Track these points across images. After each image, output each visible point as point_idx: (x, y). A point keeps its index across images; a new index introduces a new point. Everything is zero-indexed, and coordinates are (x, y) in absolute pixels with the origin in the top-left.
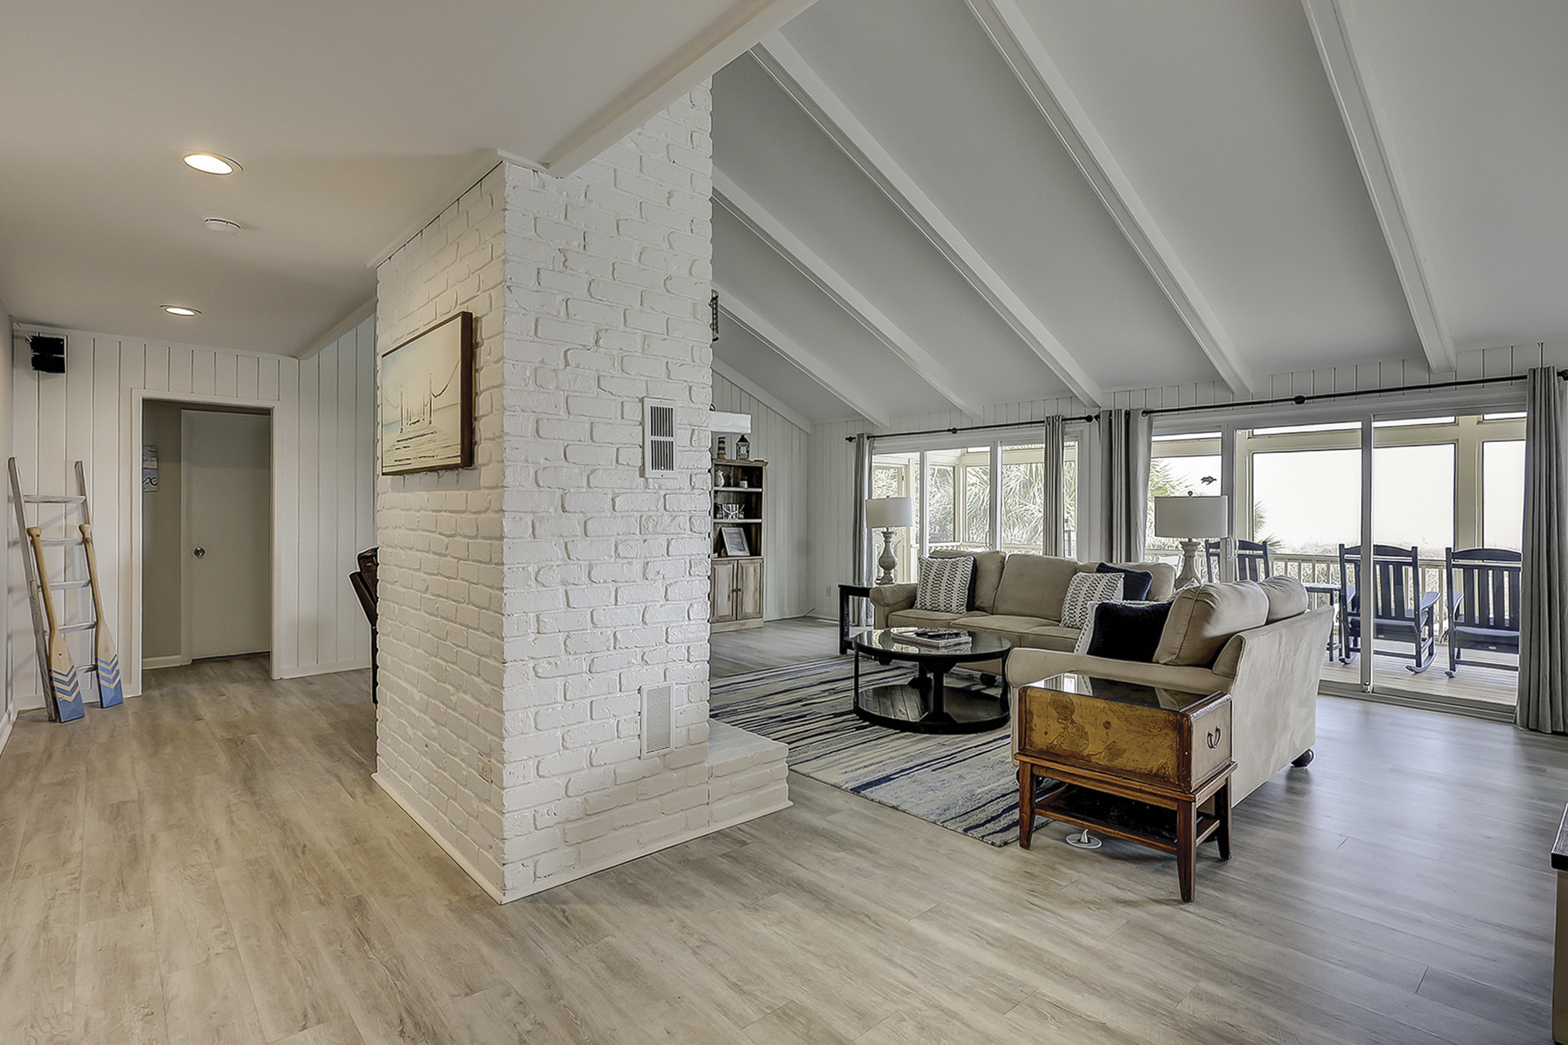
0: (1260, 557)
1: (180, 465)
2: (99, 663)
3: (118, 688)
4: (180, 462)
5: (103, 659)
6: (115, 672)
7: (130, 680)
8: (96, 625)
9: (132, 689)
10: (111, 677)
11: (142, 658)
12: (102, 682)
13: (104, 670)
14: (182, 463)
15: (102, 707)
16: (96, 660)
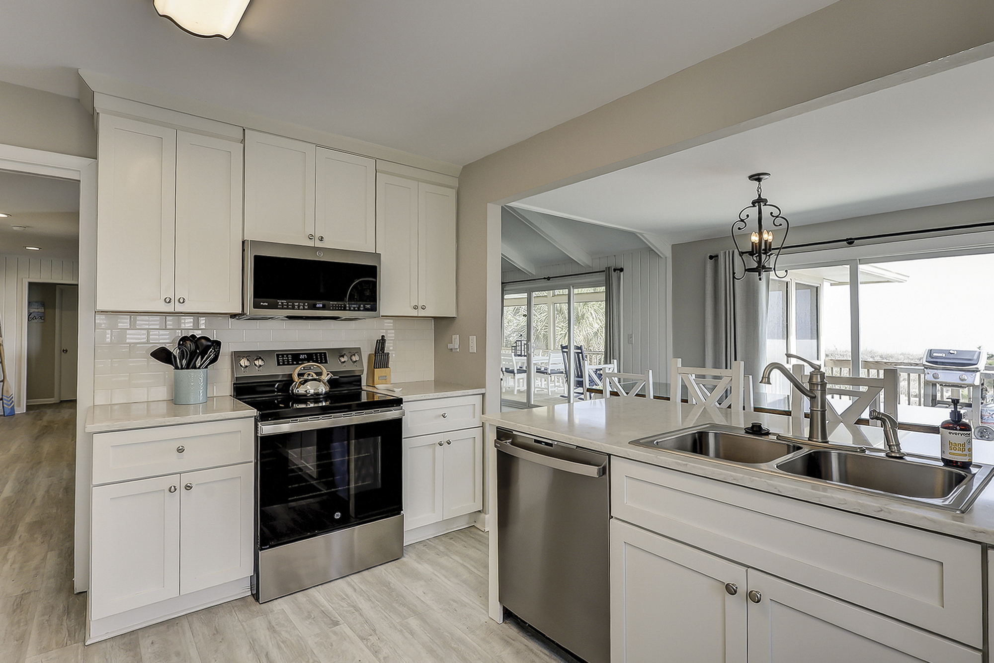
0: (580, 353)
1: (55, 312)
2: (4, 397)
3: (13, 408)
4: (55, 309)
5: (5, 395)
6: (11, 401)
7: (19, 405)
8: (3, 381)
9: (21, 409)
10: (9, 403)
11: (27, 399)
12: (5, 405)
13: (5, 400)
14: (56, 310)
15: (4, 416)
16: (2, 395)
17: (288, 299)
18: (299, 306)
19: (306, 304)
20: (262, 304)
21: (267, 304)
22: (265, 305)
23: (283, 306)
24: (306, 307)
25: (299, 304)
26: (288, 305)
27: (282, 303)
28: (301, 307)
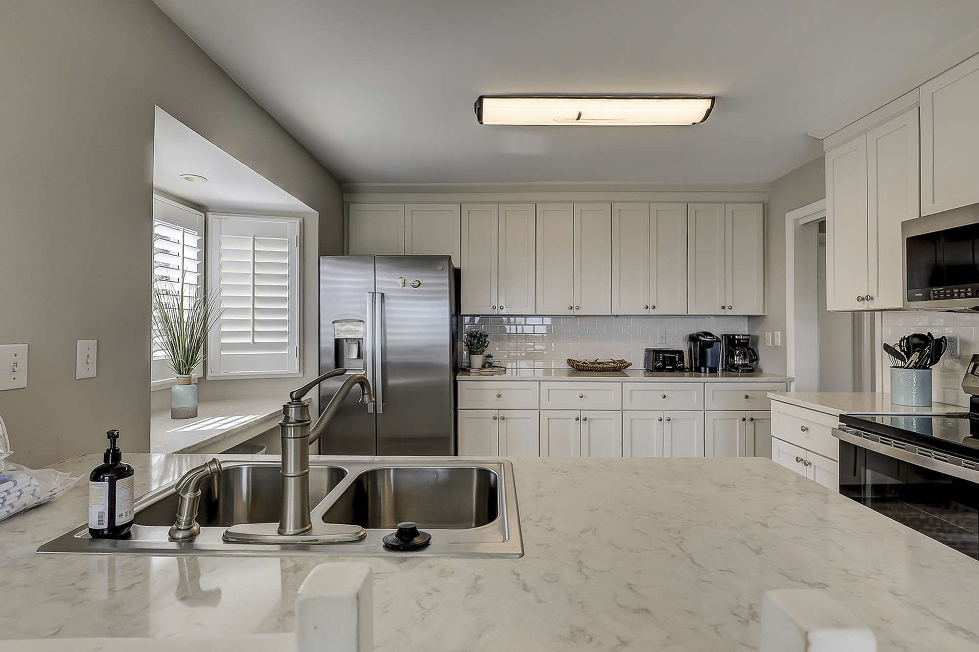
17: (945, 286)
18: (959, 293)
19: (969, 289)
20: (916, 295)
21: (921, 295)
22: (920, 296)
23: (939, 296)
24: (970, 294)
25: (959, 290)
26: (945, 294)
27: (938, 291)
28: (963, 294)
